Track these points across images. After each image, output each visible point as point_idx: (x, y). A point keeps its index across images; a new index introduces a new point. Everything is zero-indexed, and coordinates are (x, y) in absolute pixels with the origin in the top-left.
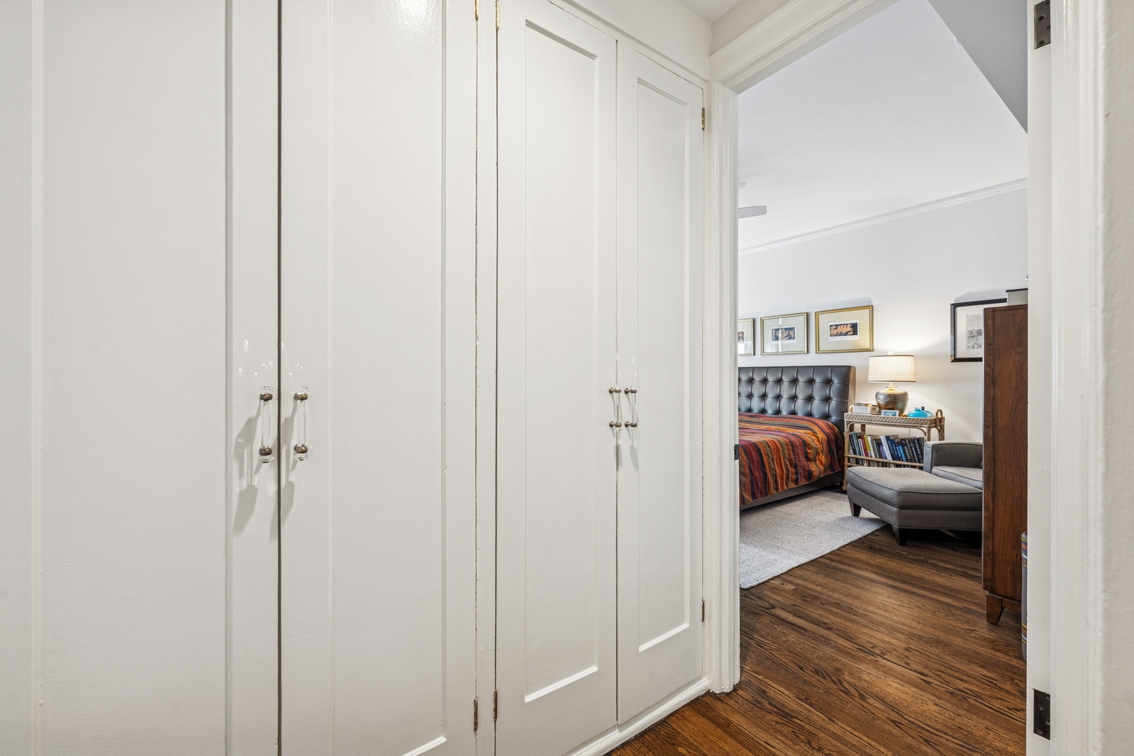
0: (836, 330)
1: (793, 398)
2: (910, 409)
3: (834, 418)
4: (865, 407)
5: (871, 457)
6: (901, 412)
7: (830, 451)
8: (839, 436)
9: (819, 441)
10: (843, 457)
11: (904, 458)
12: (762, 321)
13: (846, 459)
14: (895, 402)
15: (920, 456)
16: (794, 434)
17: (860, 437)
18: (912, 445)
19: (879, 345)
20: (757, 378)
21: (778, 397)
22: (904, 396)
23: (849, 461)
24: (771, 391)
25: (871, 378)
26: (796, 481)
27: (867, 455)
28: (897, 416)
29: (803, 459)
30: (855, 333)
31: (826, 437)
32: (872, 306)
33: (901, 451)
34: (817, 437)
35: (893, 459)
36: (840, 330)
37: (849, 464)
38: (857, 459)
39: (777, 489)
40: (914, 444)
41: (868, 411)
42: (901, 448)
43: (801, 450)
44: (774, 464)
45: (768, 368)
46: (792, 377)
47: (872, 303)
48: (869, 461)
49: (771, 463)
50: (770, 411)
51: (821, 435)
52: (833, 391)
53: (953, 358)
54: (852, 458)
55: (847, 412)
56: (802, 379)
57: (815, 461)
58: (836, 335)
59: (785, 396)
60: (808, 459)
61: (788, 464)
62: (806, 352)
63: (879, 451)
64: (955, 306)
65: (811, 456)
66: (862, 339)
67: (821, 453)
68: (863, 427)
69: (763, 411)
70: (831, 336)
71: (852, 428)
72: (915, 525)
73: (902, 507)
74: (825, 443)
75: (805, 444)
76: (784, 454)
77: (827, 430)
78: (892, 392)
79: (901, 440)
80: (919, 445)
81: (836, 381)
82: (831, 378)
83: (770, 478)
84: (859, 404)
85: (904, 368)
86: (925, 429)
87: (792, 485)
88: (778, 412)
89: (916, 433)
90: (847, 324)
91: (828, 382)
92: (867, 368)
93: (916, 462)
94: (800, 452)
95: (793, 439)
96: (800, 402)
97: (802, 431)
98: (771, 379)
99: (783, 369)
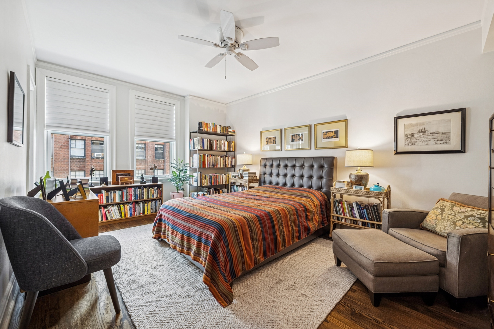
0: (326, 135)
1: (302, 177)
2: (371, 185)
3: (324, 190)
4: (343, 183)
5: (347, 216)
6: (365, 186)
7: (322, 211)
8: (328, 201)
9: (315, 206)
10: (330, 215)
11: (367, 218)
12: (285, 130)
13: (332, 217)
14: (361, 180)
15: (378, 217)
16: (299, 202)
17: (340, 202)
18: (372, 209)
19: (352, 143)
20: (282, 164)
21: (293, 176)
22: (367, 176)
23: (333, 218)
24: (290, 172)
25: (347, 165)
26: (299, 237)
27: (344, 215)
28: (363, 190)
29: (304, 220)
30: (337, 137)
31: (319, 203)
32: (347, 120)
33: (366, 213)
34: (314, 203)
35: (360, 218)
36: (328, 135)
37: (333, 220)
38: (338, 217)
39: (284, 246)
40: (374, 208)
41: (345, 186)
42: (365, 211)
43: (303, 214)
44: (283, 227)
45: (288, 158)
46: (301, 164)
47: (347, 118)
48: (345, 218)
49: (281, 227)
50: (289, 185)
51: (316, 202)
52: (324, 173)
53: (396, 152)
54: (335, 216)
55: (332, 186)
56: (306, 165)
57: (312, 220)
58: (326, 138)
59: (297, 175)
60: (307, 219)
61: (293, 225)
62: (309, 148)
63: (352, 213)
64: (397, 118)
65: (309, 218)
66: (341, 140)
67: (316, 214)
68: (341, 196)
69: (285, 184)
70: (323, 138)
71: (335, 197)
72: (386, 289)
73: (376, 275)
74: (319, 207)
75: (306, 209)
76: (291, 218)
77: (320, 198)
78: (359, 174)
79: (366, 206)
80: (377, 210)
81: (326, 166)
82: (323, 164)
83: (279, 239)
84: (340, 182)
85: (366, 158)
86: (381, 199)
87: (296, 240)
88: (293, 185)
89: (375, 201)
90: (332, 131)
91: (321, 167)
92: (344, 158)
93: (375, 221)
94: (302, 215)
95: (298, 206)
96: (305, 179)
97: (305, 199)
98: (289, 164)
99: (296, 159)
